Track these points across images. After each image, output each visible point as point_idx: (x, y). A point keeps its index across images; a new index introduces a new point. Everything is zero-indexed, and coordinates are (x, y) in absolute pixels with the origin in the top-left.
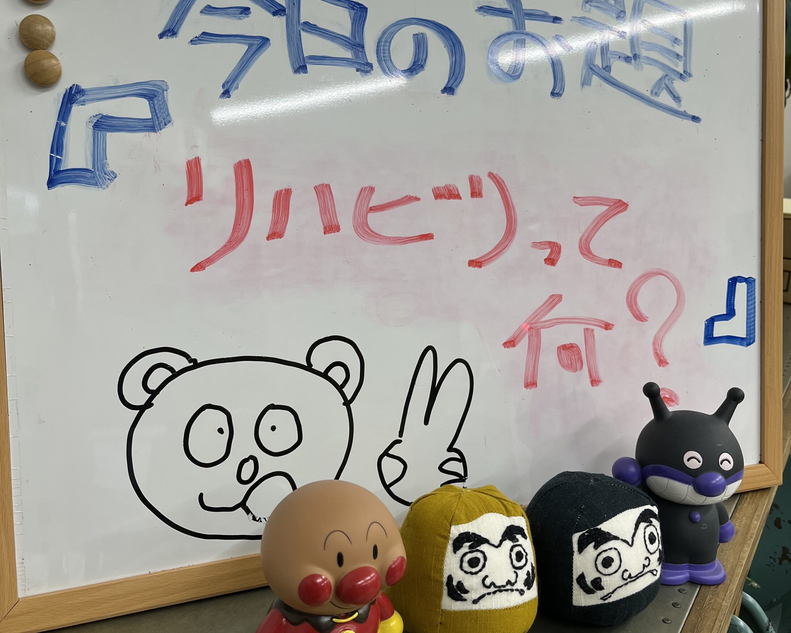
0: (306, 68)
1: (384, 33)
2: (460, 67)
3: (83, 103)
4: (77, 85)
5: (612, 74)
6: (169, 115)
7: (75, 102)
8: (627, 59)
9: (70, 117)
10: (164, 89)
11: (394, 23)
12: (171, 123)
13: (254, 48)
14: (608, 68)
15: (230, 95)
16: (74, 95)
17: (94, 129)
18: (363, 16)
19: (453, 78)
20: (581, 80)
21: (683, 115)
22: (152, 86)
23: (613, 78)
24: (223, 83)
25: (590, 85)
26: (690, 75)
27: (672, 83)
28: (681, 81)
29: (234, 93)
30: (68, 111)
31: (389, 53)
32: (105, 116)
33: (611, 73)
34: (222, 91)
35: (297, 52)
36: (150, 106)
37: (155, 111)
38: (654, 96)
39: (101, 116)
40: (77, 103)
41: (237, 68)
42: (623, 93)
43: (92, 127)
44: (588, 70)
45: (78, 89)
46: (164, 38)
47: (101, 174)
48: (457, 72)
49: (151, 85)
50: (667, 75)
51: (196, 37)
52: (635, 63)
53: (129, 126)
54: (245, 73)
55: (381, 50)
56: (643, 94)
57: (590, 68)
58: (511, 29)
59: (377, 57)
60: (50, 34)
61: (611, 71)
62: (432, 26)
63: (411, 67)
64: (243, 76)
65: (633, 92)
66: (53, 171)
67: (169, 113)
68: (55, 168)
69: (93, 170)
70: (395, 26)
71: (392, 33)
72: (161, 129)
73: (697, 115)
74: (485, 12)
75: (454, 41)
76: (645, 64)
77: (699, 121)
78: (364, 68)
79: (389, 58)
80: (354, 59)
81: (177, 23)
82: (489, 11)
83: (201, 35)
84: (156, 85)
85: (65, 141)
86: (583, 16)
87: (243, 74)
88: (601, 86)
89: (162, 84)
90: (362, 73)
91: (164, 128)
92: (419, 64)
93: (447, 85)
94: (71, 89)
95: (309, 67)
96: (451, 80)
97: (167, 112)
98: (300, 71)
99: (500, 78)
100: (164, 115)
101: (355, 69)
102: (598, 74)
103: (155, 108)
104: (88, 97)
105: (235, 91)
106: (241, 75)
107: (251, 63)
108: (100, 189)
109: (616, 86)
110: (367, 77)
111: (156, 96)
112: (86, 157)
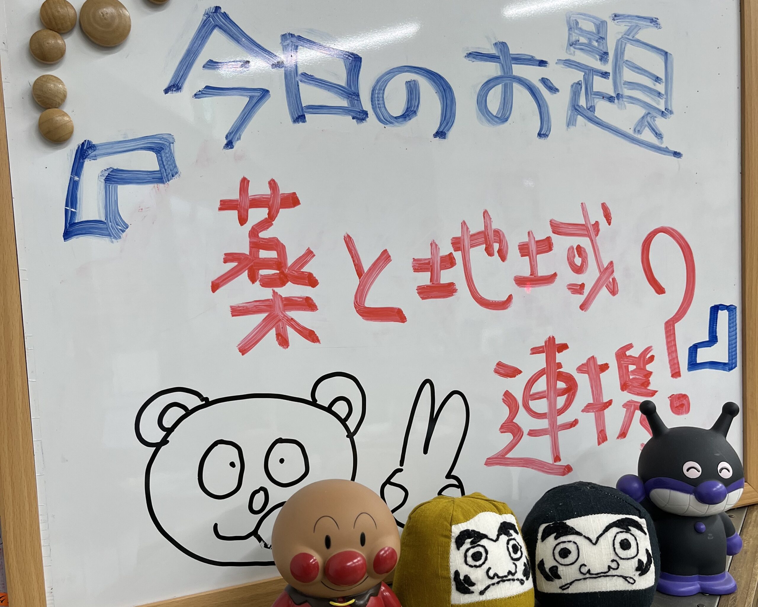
0: (305, 117)
1: (378, 81)
2: (451, 113)
3: (95, 158)
4: (88, 141)
5: (597, 114)
6: (176, 166)
7: (87, 157)
8: (611, 99)
9: (82, 172)
10: (171, 142)
11: (388, 71)
12: (178, 174)
13: (255, 100)
14: (592, 109)
15: (233, 146)
16: (86, 150)
17: (105, 183)
18: (358, 65)
20: (567, 120)
21: (665, 151)
22: (159, 140)
23: (597, 118)
24: (226, 134)
25: (575, 126)
26: (671, 112)
27: (654, 120)
28: (663, 119)
29: (237, 145)
30: (81, 166)
31: (383, 100)
32: (115, 170)
33: (595, 112)
34: (225, 142)
35: (296, 102)
36: (157, 158)
37: (163, 163)
38: (637, 134)
39: (112, 170)
40: (89, 158)
41: (240, 119)
42: (608, 132)
43: (103, 180)
44: (572, 110)
45: (90, 144)
46: (169, 92)
47: (113, 225)
48: (448, 117)
49: (158, 138)
50: (649, 113)
51: (200, 91)
52: (618, 102)
53: (138, 179)
54: (246, 124)
55: (375, 97)
56: (626, 132)
57: (575, 108)
58: (499, 73)
59: (372, 105)
60: (62, 93)
61: (595, 110)
62: (423, 73)
63: (405, 113)
64: (245, 127)
65: (617, 131)
66: (69, 224)
68: (70, 221)
69: (105, 221)
70: (388, 74)
71: (386, 81)
72: (169, 181)
73: (678, 151)
74: (474, 58)
75: (445, 87)
76: (629, 103)
77: (680, 156)
78: (360, 115)
79: (383, 105)
80: (350, 107)
81: (180, 79)
82: (478, 57)
83: (204, 89)
84: (163, 138)
85: (78, 193)
86: (568, 58)
87: (244, 125)
88: (585, 125)
89: (168, 137)
90: (358, 121)
91: (171, 179)
92: (412, 110)
93: (439, 129)
94: (83, 144)
95: (307, 116)
96: (443, 124)
97: (174, 164)
98: (298, 121)
99: (489, 121)
100: (171, 166)
101: (351, 117)
102: (583, 114)
103: (162, 161)
104: (99, 151)
105: (238, 142)
106: (243, 127)
107: (252, 114)
108: (113, 239)
109: (600, 125)
110: (362, 124)
111: (163, 149)
112: (99, 209)
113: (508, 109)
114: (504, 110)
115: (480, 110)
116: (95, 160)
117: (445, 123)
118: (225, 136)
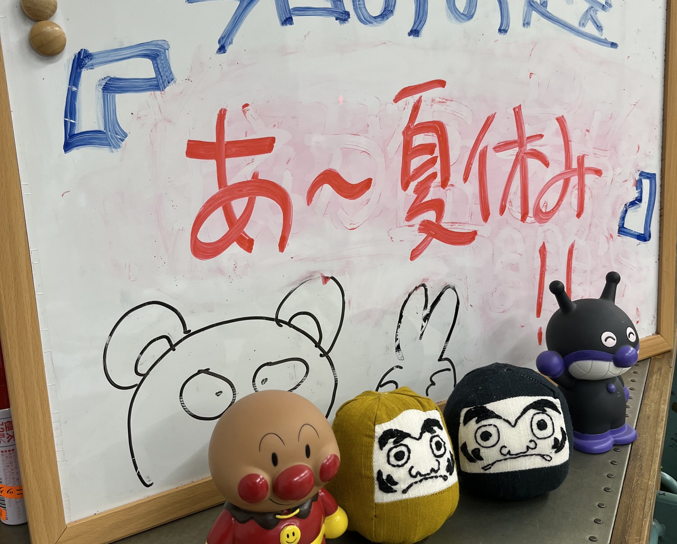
0: (292, 19)
2: (424, 11)
3: (92, 67)
4: (84, 50)
5: (549, 9)
6: (171, 73)
7: (84, 67)
9: (80, 81)
10: (166, 48)
12: (173, 81)
13: (245, 4)
14: (545, 4)
15: (226, 50)
16: (83, 60)
17: (103, 92)
19: (418, 21)
20: (523, 16)
21: (604, 42)
23: (549, 13)
24: (218, 39)
26: (610, 6)
27: (596, 14)
28: (604, 12)
29: (230, 49)
30: (78, 75)
31: (364, 1)
32: (112, 78)
33: (548, 8)
34: (218, 46)
35: (283, 4)
36: (153, 65)
37: (159, 69)
38: (582, 27)
39: (109, 78)
40: (86, 67)
41: (232, 23)
42: (557, 26)
43: (101, 89)
44: (528, 6)
45: (86, 54)
47: (113, 135)
48: (421, 15)
49: (153, 45)
50: (592, 7)
53: (135, 87)
54: (237, 28)
56: (572, 25)
57: (531, 4)
59: (353, 6)
60: (53, 4)
61: (547, 6)
63: (382, 13)
64: (236, 31)
65: (566, 25)
66: (68, 135)
67: (171, 72)
68: (70, 132)
69: (105, 131)
72: (165, 88)
73: (615, 42)
77: (616, 46)
78: (342, 16)
79: (363, 6)
80: (334, 8)
84: (158, 45)
85: (77, 104)
87: (236, 29)
88: (539, 20)
89: (163, 43)
90: (341, 21)
91: (167, 86)
92: (389, 9)
93: (413, 28)
94: (79, 53)
95: (294, 18)
96: (417, 23)
97: (170, 71)
98: (286, 23)
99: (457, 19)
100: (167, 74)
101: (334, 18)
102: (537, 10)
103: (158, 68)
104: (97, 60)
105: (230, 46)
106: (235, 30)
107: (243, 18)
108: (112, 149)
109: (551, 20)
110: (345, 24)
111: (158, 55)
112: (98, 119)
113: (473, 6)
114: (470, 7)
115: (449, 8)
116: (92, 69)
117: (419, 21)
118: (218, 41)
